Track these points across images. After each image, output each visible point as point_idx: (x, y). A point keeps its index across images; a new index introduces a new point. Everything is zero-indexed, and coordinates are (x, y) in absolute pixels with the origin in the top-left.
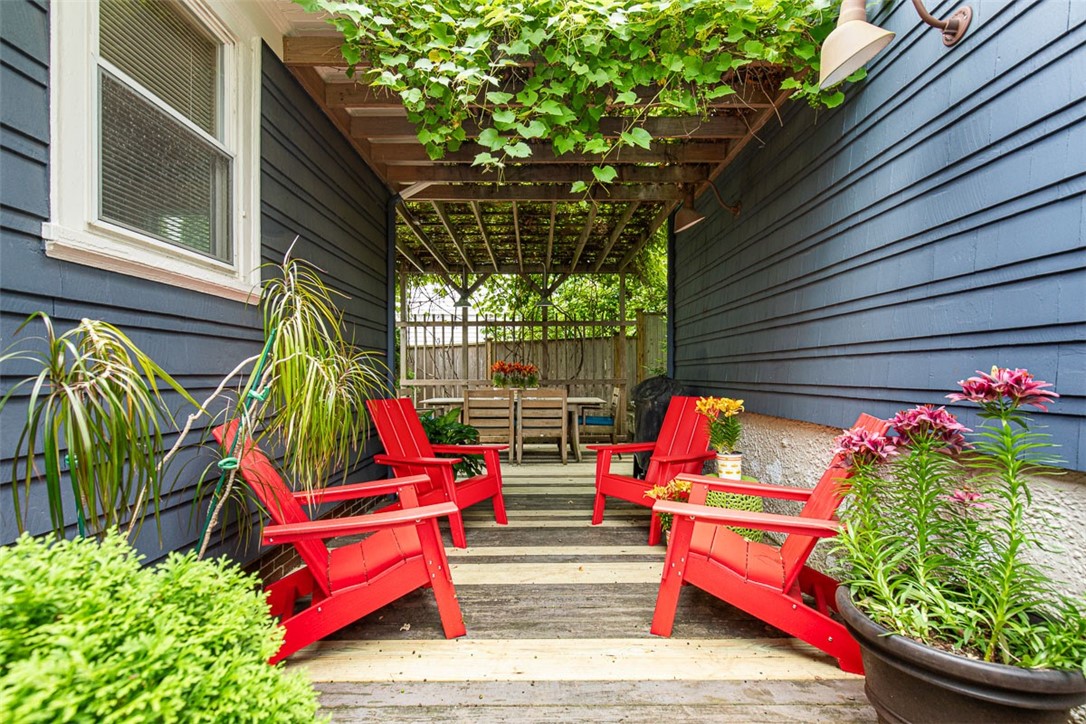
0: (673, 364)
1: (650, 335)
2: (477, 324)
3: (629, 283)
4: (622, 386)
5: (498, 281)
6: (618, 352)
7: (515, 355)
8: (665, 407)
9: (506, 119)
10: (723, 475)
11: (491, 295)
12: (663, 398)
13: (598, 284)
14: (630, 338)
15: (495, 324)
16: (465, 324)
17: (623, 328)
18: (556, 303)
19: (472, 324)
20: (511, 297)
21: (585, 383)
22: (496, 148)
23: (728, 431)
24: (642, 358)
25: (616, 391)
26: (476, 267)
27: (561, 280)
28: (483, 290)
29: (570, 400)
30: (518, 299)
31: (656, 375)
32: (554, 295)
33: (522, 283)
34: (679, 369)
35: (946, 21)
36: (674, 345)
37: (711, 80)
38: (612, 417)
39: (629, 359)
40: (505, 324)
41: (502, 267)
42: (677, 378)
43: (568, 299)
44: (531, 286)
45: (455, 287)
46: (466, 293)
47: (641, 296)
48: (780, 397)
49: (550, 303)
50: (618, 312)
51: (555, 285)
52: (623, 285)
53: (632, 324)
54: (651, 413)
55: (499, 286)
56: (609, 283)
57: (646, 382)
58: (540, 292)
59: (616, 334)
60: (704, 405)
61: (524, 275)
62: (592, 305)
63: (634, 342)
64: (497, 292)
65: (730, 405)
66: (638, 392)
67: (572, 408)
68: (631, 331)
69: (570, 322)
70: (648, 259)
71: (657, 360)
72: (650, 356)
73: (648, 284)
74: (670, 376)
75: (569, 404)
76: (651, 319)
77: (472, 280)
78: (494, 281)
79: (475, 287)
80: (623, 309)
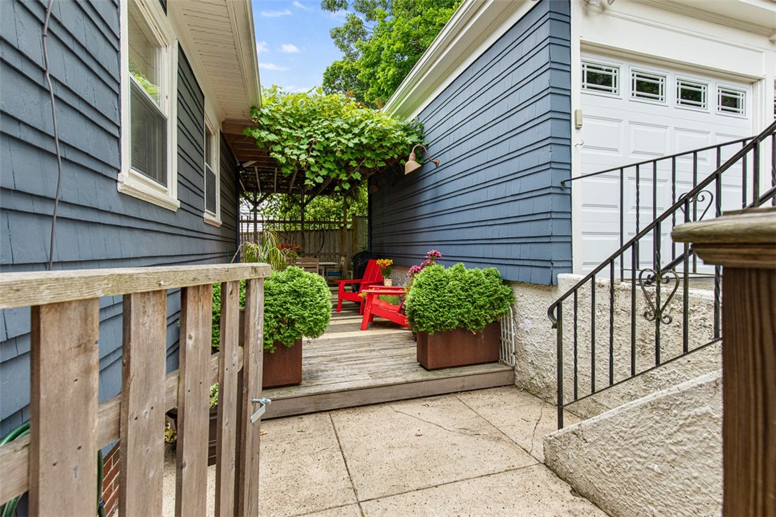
0: (371, 245)
1: (360, 228)
2: (262, 222)
3: (349, 200)
4: (345, 256)
5: (274, 197)
6: (342, 237)
7: (286, 239)
8: (366, 264)
9: (315, 169)
10: (386, 285)
11: (270, 205)
12: (365, 261)
13: (332, 200)
14: (349, 230)
15: (273, 222)
16: (255, 222)
17: (345, 225)
18: (308, 210)
19: (260, 222)
20: (282, 206)
21: (325, 254)
22: (312, 178)
23: (387, 272)
24: (355, 241)
25: (343, 258)
26: (263, 190)
27: (312, 198)
28: (265, 202)
29: (320, 263)
30: (286, 208)
31: (362, 251)
32: (308, 206)
33: (289, 199)
34: (373, 248)
35: (434, 161)
36: (370, 236)
37: (379, 159)
38: (341, 272)
39: (348, 241)
40: (279, 222)
41: (279, 190)
42: (373, 251)
43: (314, 207)
44: (295, 201)
45: (250, 201)
46: (256, 203)
47: (354, 208)
48: (405, 259)
49: (306, 211)
50: (342, 215)
51: (308, 202)
52: (345, 202)
53: (349, 223)
54: (360, 267)
55: (275, 199)
56: (338, 200)
57: (358, 254)
58: (300, 204)
59: (342, 228)
60: (379, 262)
61: (290, 195)
62: (328, 211)
63: (351, 232)
64: (274, 202)
65: (388, 262)
66: (355, 259)
67: (321, 267)
68: (349, 226)
69: (315, 221)
70: (359, 192)
71: (363, 243)
72: (359, 240)
73: (357, 201)
74: (369, 251)
75: (320, 265)
76: (360, 220)
77: (260, 196)
78: (272, 197)
79: (261, 200)
80: (345, 213)
